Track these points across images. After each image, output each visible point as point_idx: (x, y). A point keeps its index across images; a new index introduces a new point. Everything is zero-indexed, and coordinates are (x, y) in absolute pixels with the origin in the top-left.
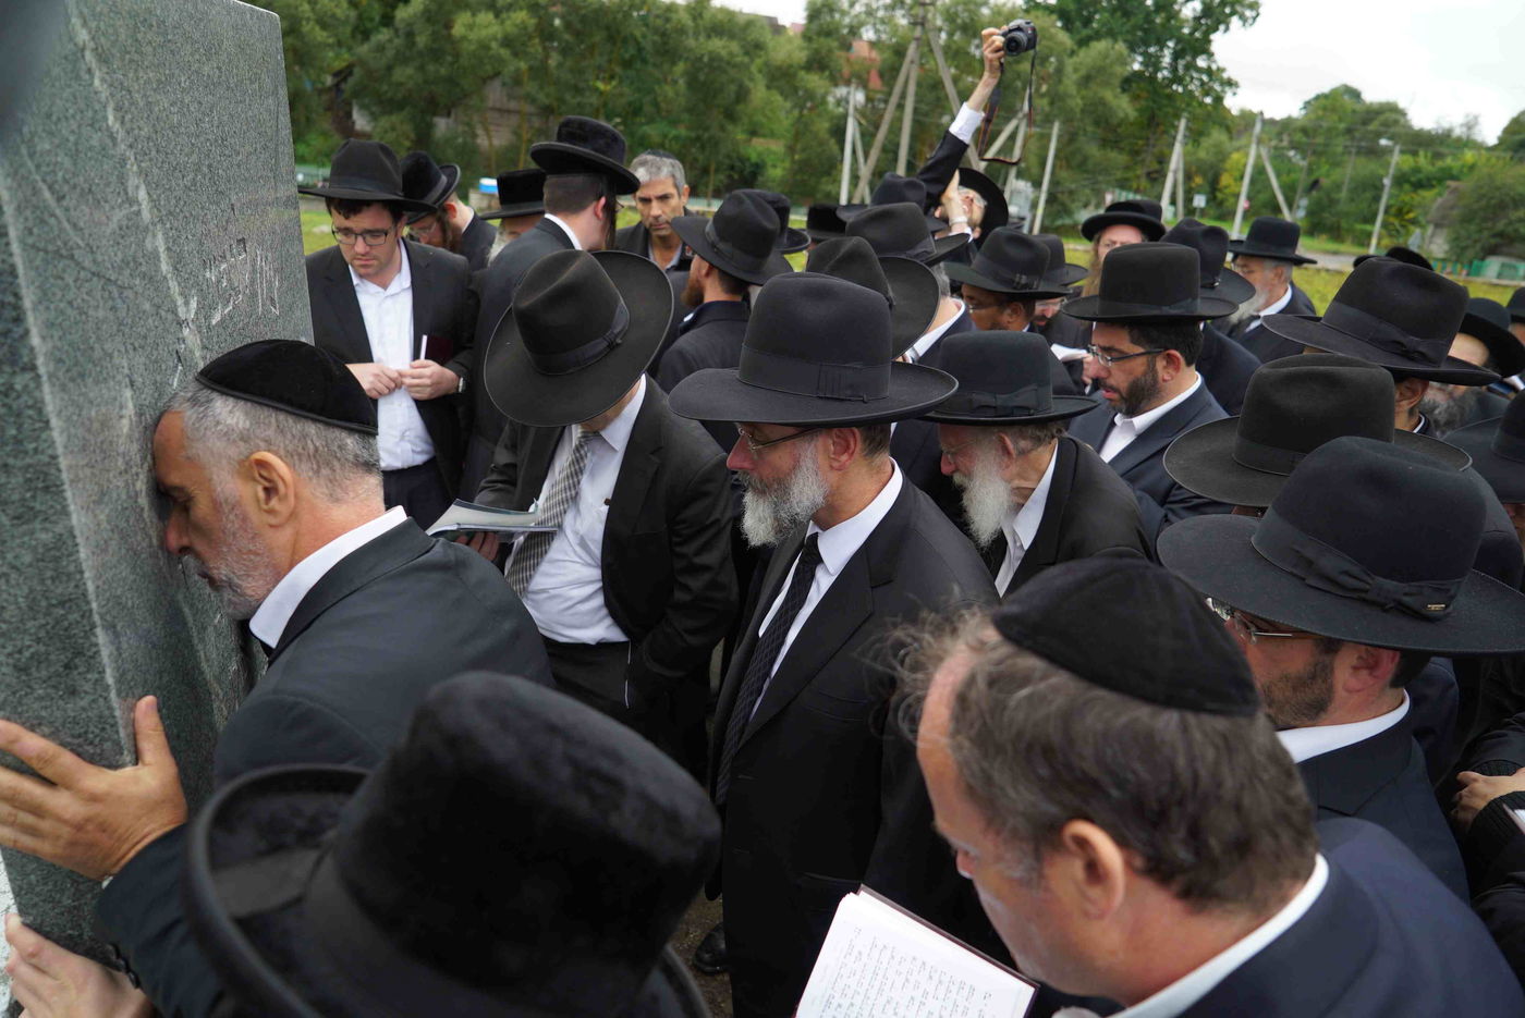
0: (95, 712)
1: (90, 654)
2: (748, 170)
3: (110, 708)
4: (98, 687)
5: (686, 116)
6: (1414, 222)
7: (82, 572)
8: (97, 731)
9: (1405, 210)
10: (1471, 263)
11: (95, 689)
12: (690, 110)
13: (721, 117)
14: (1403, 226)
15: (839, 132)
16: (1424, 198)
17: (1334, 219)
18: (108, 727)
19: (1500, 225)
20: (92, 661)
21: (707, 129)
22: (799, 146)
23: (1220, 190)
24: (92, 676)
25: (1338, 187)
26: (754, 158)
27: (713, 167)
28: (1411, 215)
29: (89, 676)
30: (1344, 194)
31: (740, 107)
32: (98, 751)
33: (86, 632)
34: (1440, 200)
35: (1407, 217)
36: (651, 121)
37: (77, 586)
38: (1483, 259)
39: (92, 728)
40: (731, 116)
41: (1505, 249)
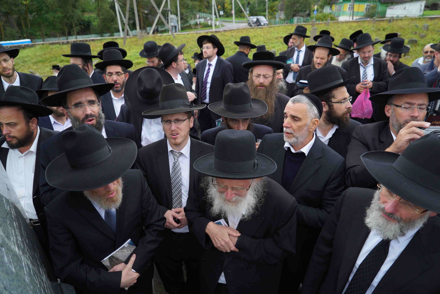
2: (86, 24)
5: (59, 9)
6: (275, 10)
9: (272, 7)
10: (290, 20)
12: (60, 7)
13: (72, 8)
14: (273, 12)
15: (113, 8)
16: (276, 4)
17: (256, 12)
19: (295, 9)
21: (68, 13)
22: (101, 14)
23: (225, 9)
25: (255, 3)
26: (86, 20)
27: (74, 25)
28: (274, 9)
30: (257, 5)
31: (77, 4)
34: (280, 4)
35: (273, 9)
36: (47, 12)
38: (293, 18)
40: (74, 6)
41: (297, 15)
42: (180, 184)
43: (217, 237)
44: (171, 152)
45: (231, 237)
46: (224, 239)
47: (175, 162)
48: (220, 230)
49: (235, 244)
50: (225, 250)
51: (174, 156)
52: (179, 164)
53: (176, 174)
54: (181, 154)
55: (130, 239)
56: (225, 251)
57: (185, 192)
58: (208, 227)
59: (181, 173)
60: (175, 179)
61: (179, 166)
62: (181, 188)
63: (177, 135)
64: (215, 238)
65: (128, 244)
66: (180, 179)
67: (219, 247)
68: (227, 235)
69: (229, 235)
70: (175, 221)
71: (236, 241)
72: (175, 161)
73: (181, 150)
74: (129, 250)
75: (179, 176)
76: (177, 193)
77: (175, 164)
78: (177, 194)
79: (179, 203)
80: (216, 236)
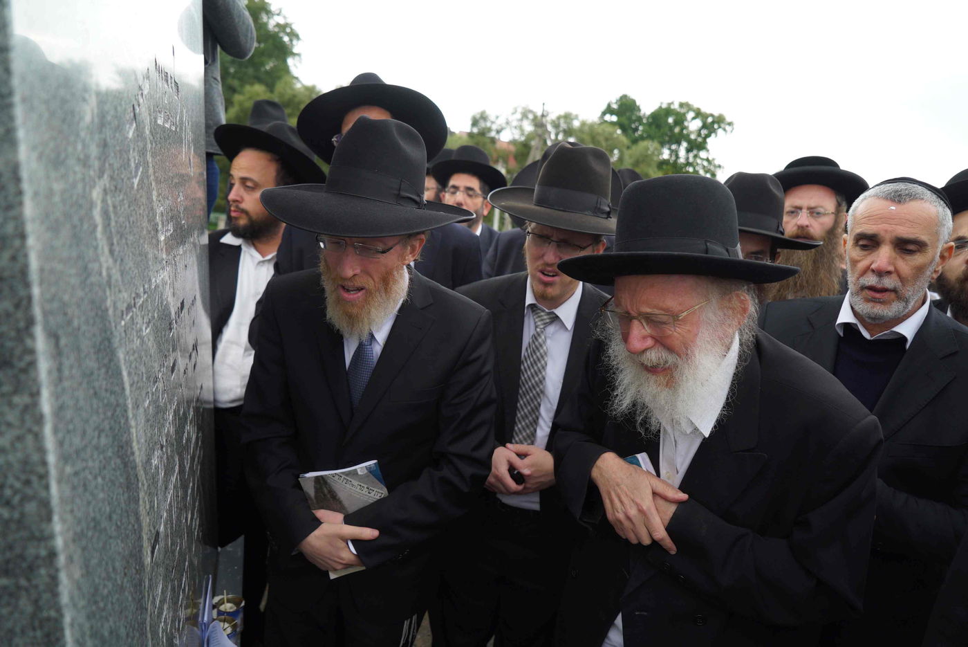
0: (19, 455)
1: (22, 364)
3: (42, 450)
4: (27, 417)
7: (23, 236)
8: (18, 485)
11: (23, 421)
18: (34, 479)
20: (23, 377)
24: (21, 400)
29: (17, 399)
32: (16, 515)
33: (18, 331)
37: (14, 258)
39: (11, 480)
42: (540, 390)
43: (620, 492)
44: (532, 308)
45: (661, 502)
46: (638, 501)
47: (536, 335)
48: (631, 474)
49: (667, 522)
50: (636, 535)
51: (537, 320)
52: (544, 342)
53: (534, 365)
54: (555, 319)
55: (375, 461)
56: (634, 541)
57: (548, 411)
58: (599, 462)
59: (546, 364)
60: (528, 376)
61: (543, 345)
62: (539, 400)
63: (553, 276)
64: (613, 494)
65: (366, 471)
66: (542, 379)
67: (620, 522)
68: (649, 492)
69: (655, 494)
70: (512, 476)
71: (672, 514)
72: (537, 333)
73: (556, 308)
74: (366, 486)
75: (540, 371)
76: (528, 410)
77: (535, 338)
78: (527, 413)
79: (529, 437)
80: (617, 488)
